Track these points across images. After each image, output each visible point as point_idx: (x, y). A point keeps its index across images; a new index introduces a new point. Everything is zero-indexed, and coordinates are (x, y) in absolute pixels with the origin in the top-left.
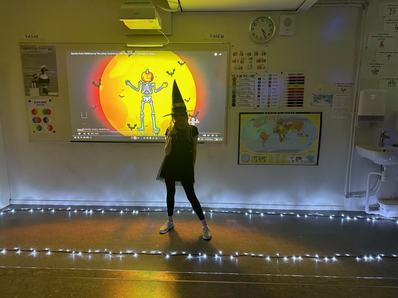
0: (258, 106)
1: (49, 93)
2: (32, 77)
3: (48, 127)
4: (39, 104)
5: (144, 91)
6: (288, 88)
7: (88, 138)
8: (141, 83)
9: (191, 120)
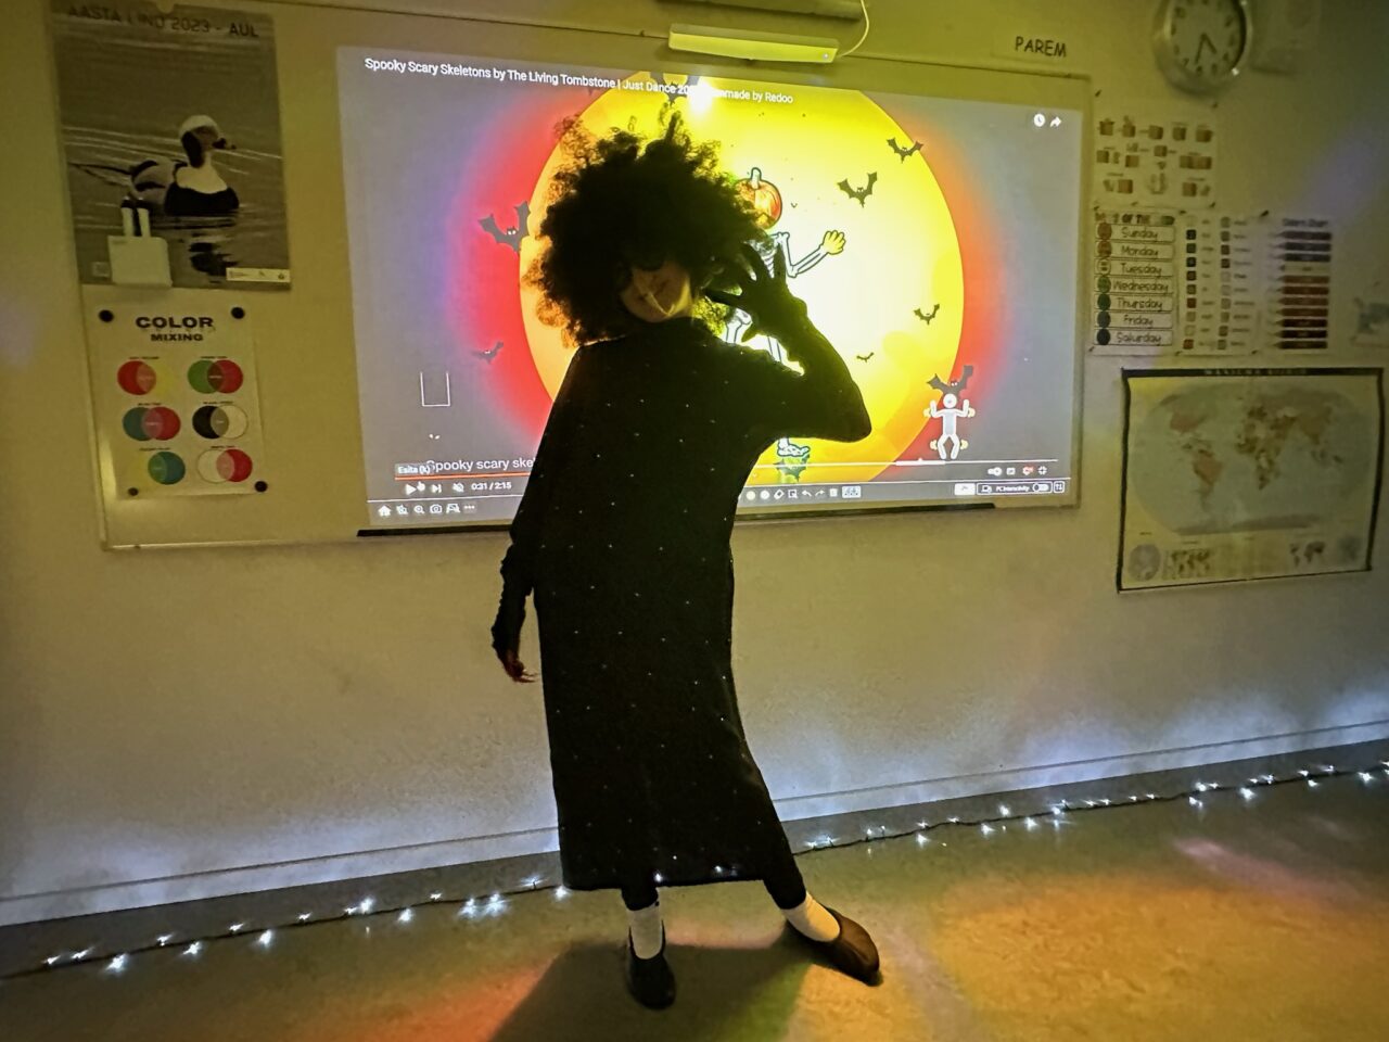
0: (1188, 344)
1: (228, 270)
2: (127, 180)
3: (220, 461)
4: (166, 331)
6: (1283, 274)
7: (457, 510)
9: (941, 406)
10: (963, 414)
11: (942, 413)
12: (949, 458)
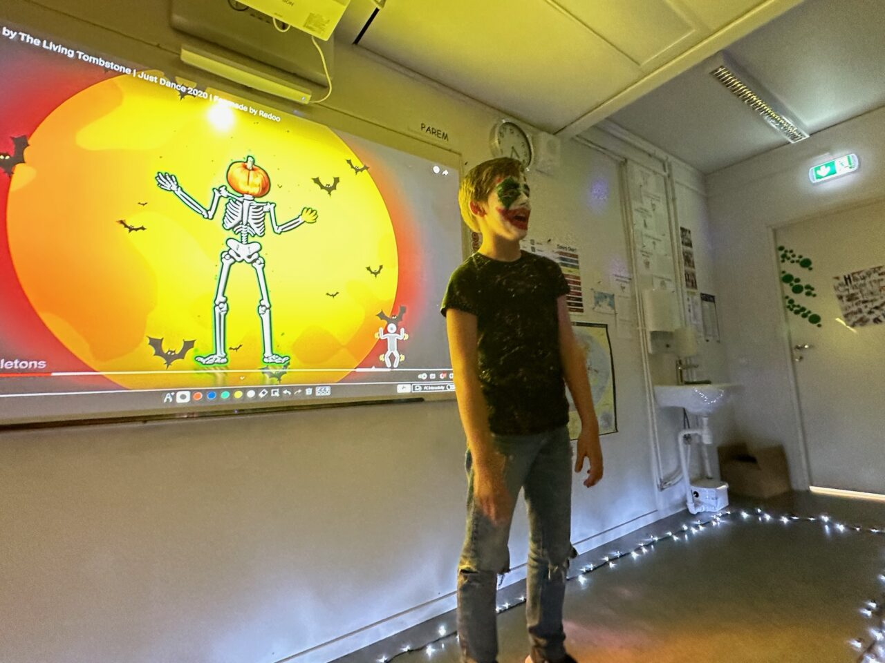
5: (234, 223)
8: (224, 193)
9: (386, 332)
10: (400, 337)
11: (387, 336)
12: (392, 367)
